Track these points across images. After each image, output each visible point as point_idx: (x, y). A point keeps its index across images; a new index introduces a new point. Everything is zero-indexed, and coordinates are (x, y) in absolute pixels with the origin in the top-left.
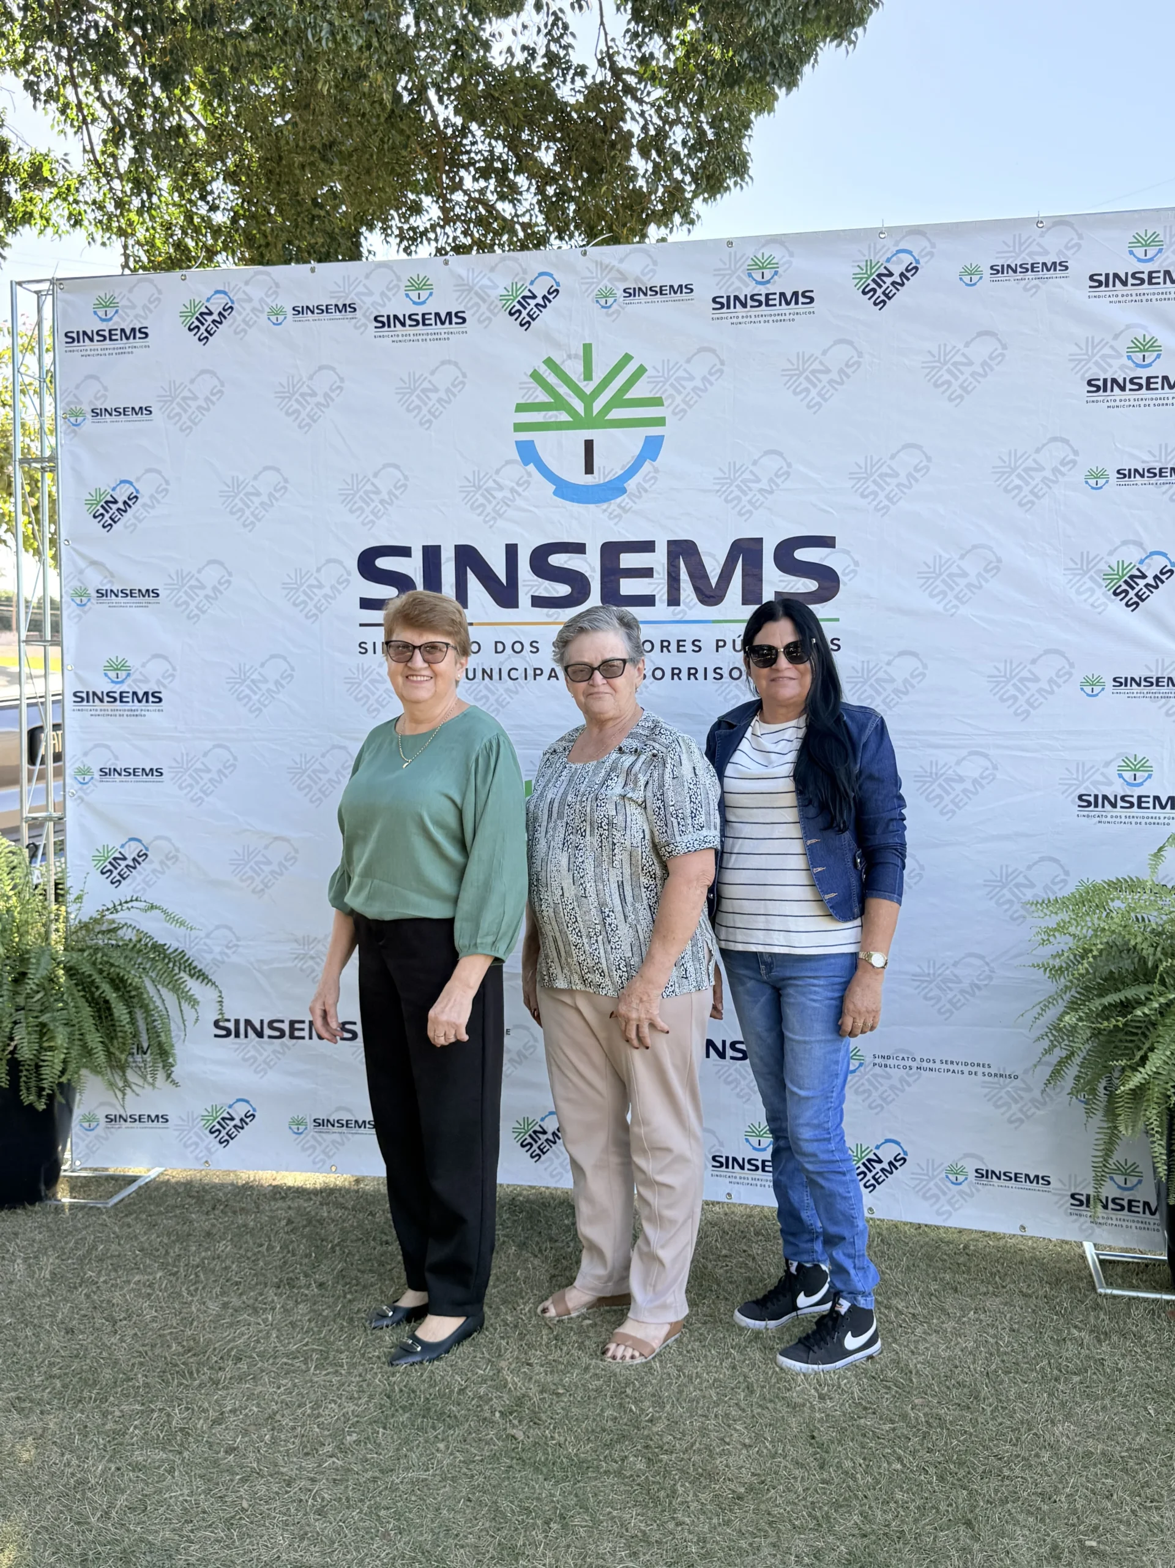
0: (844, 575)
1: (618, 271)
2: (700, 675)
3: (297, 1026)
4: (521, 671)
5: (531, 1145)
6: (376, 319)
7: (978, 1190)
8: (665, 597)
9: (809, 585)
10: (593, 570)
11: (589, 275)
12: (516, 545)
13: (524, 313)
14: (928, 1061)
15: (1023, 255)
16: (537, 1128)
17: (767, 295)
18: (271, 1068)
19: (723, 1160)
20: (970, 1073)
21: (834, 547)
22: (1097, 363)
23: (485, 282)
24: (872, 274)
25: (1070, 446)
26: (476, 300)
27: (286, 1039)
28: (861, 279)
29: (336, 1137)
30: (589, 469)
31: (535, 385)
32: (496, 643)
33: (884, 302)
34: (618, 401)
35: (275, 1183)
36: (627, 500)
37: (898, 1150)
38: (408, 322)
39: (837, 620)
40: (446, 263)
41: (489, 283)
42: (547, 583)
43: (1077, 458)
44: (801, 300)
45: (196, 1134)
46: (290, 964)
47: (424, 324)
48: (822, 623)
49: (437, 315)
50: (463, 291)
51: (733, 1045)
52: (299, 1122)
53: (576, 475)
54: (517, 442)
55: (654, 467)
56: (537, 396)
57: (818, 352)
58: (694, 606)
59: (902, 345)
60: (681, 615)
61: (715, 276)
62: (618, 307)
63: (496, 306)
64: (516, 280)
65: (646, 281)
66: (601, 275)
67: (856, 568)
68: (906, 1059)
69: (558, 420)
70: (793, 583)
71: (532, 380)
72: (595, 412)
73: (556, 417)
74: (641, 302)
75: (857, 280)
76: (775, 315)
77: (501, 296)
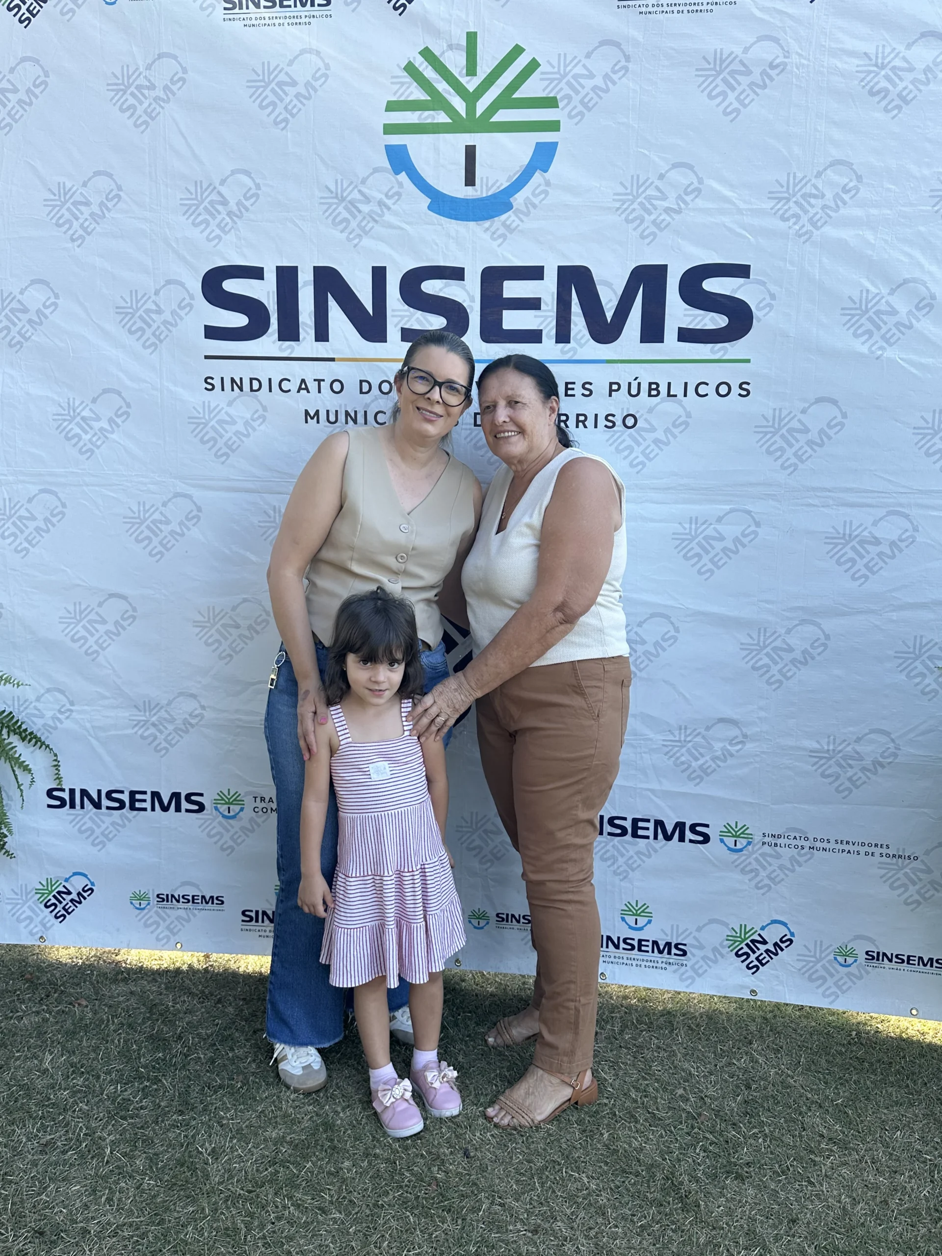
2: (590, 422)
7: (868, 973)
8: (554, 332)
10: (472, 299)
12: (385, 268)
14: (822, 840)
20: (867, 853)
21: (748, 276)
29: (181, 913)
30: (470, 180)
31: (408, 79)
32: (362, 382)
34: (506, 100)
36: (513, 218)
37: (784, 931)
38: (263, 3)
39: (748, 361)
42: (419, 314)
45: (30, 907)
46: (130, 731)
47: (282, 5)
52: (139, 897)
53: (455, 186)
54: (387, 147)
55: (544, 179)
56: (412, 93)
57: (738, 50)
58: (586, 342)
59: (833, 45)
60: (572, 352)
67: (773, 302)
68: (798, 838)
69: (435, 121)
70: (699, 318)
71: (406, 74)
72: (478, 114)
73: (434, 118)
76: (690, 4)
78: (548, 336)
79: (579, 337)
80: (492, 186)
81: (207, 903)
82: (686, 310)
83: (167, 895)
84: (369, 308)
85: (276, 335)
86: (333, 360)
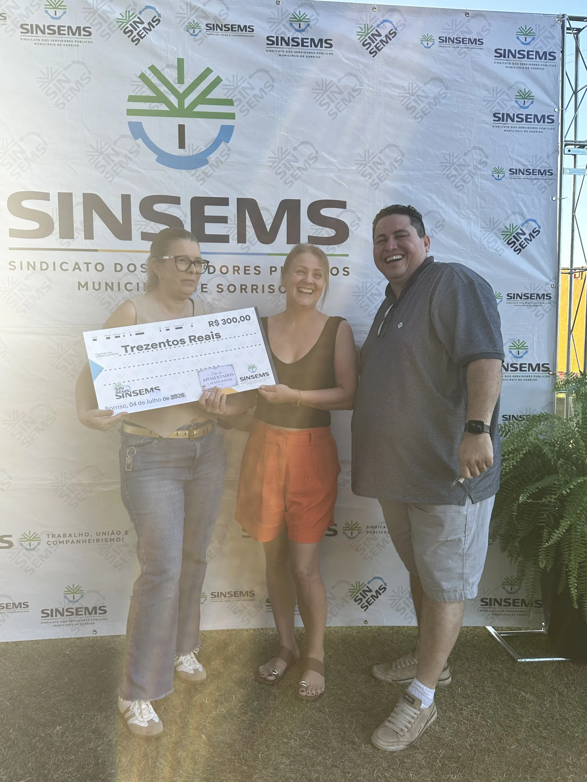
0: (351, 226)
1: (203, 11)
2: (260, 290)
4: (134, 284)
8: (236, 237)
9: (329, 232)
10: (186, 216)
11: (182, 11)
12: (129, 195)
13: (135, 33)
15: (458, 32)
17: (303, 39)
21: (345, 208)
22: (498, 103)
23: (106, 8)
24: (368, 34)
25: (484, 153)
26: (99, 20)
28: (362, 36)
30: (182, 145)
31: (142, 83)
32: (116, 264)
33: (376, 52)
34: (202, 99)
36: (209, 169)
37: (381, 583)
38: (47, 31)
39: (347, 255)
41: (109, 10)
42: (152, 223)
43: (488, 160)
44: (324, 45)
47: (59, 34)
49: (70, 28)
50: (90, 13)
53: (172, 148)
54: (130, 123)
55: (227, 146)
56: (144, 92)
57: (335, 80)
58: (255, 243)
59: (386, 81)
60: (247, 249)
61: (268, 22)
62: (203, 36)
63: (114, 26)
64: (129, 9)
65: (222, 21)
66: (191, 13)
69: (159, 109)
70: (319, 231)
71: (140, 80)
72: (186, 106)
73: (158, 107)
74: (218, 35)
75: (359, 36)
76: (308, 53)
77: (118, 19)
78: (233, 239)
79: (251, 240)
80: (196, 149)
82: (312, 226)
84: (120, 219)
85: (58, 235)
86: (96, 250)
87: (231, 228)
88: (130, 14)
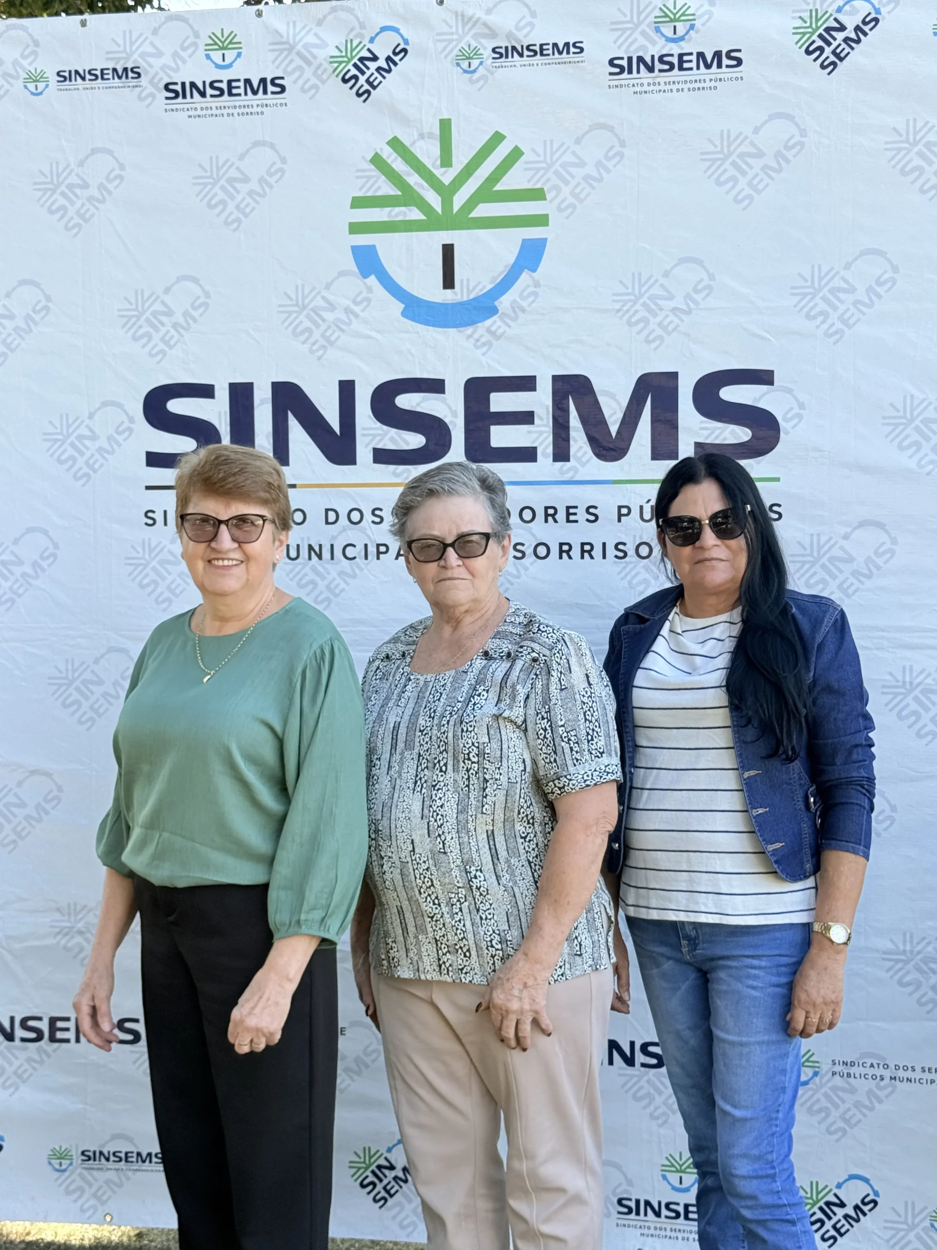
0: (786, 420)
1: (485, 25)
2: (597, 552)
3: (60, 1024)
4: (360, 548)
5: (374, 1185)
6: (166, 87)
8: (550, 450)
9: (739, 434)
10: (455, 414)
11: (446, 29)
12: (354, 381)
13: (362, 79)
14: (905, 1068)
16: (382, 1162)
17: (681, 56)
18: (24, 1082)
19: (632, 1204)
21: (771, 383)
23: (311, 39)
24: (818, 28)
26: (298, 62)
27: (44, 1043)
28: (804, 34)
29: (111, 1175)
30: (449, 282)
31: (376, 173)
32: (327, 510)
33: (834, 64)
34: (485, 193)
35: (29, 1238)
36: (499, 323)
37: (866, 1189)
38: (209, 91)
39: (778, 479)
40: (259, 14)
41: (318, 42)
42: (393, 432)
44: (725, 61)
46: (50, 942)
47: (230, 94)
48: (758, 485)
49: (248, 82)
50: (282, 51)
51: (644, 1048)
52: (60, 1155)
53: (430, 290)
54: (353, 248)
55: (532, 278)
56: (379, 188)
57: (748, 130)
58: (588, 461)
59: (857, 121)
60: (572, 473)
61: (612, 30)
62: (485, 72)
63: (325, 70)
64: (351, 36)
65: (522, 38)
66: (463, 29)
67: (801, 412)
68: (876, 1066)
69: (407, 219)
70: (717, 432)
71: (372, 167)
72: (456, 207)
73: (405, 214)
74: (515, 66)
75: (799, 36)
76: (691, 82)
77: (332, 57)
78: (545, 455)
79: (579, 453)
80: (474, 288)
81: (144, 1161)
82: (702, 422)
83: (94, 1153)
84: (336, 427)
87: (541, 433)
88: (354, 45)
